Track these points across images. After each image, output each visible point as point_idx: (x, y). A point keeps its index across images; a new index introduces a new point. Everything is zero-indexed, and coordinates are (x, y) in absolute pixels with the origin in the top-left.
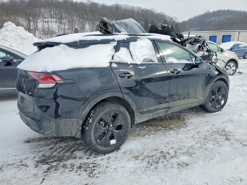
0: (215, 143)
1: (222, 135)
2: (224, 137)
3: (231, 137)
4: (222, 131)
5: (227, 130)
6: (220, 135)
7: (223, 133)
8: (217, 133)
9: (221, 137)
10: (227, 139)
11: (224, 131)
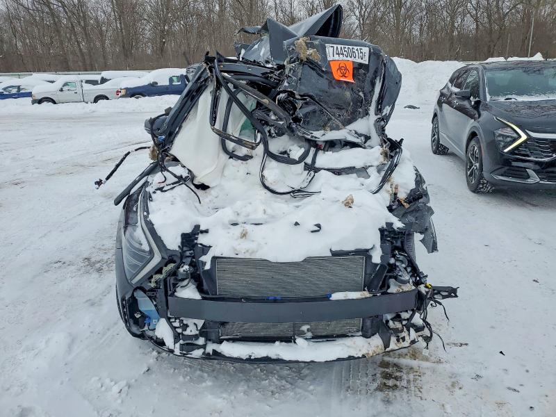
0: (103, 248)
1: (99, 262)
2: (93, 260)
3: (82, 265)
4: (102, 269)
5: (95, 275)
6: (102, 260)
7: (98, 265)
8: (109, 262)
9: (98, 259)
10: (88, 259)
11: (99, 270)
